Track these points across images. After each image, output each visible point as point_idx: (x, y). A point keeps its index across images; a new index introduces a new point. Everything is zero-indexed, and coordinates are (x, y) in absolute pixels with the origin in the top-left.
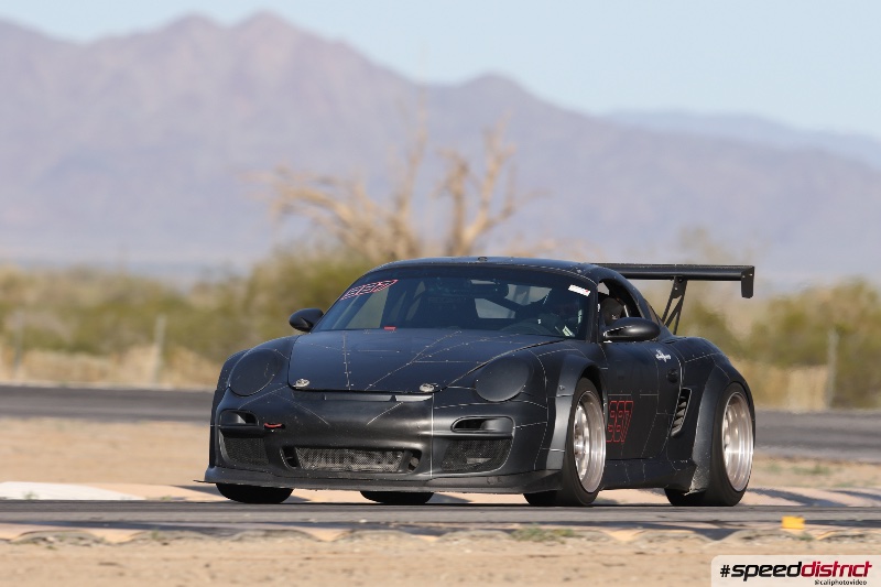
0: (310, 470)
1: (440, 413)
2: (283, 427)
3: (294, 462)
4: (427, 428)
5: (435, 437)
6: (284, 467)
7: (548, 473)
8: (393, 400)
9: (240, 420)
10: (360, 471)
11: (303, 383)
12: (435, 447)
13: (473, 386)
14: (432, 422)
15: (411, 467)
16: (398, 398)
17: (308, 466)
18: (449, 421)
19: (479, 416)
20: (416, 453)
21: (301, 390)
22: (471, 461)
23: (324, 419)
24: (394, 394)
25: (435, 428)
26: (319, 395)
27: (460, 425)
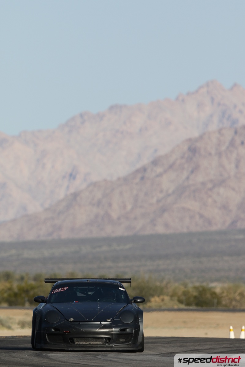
0: (77, 344)
1: (115, 327)
2: (70, 332)
3: (73, 342)
4: (112, 331)
5: (114, 334)
6: (70, 344)
7: (138, 343)
8: (101, 323)
9: (53, 330)
10: (93, 344)
11: (72, 320)
12: (114, 337)
13: (120, 319)
14: (114, 330)
15: (108, 343)
16: (102, 323)
17: (77, 343)
18: (118, 329)
19: (125, 327)
20: (109, 339)
21: (72, 321)
22: (121, 340)
23: (83, 330)
24: (101, 322)
25: (115, 331)
26: (78, 323)
27: (121, 330)
